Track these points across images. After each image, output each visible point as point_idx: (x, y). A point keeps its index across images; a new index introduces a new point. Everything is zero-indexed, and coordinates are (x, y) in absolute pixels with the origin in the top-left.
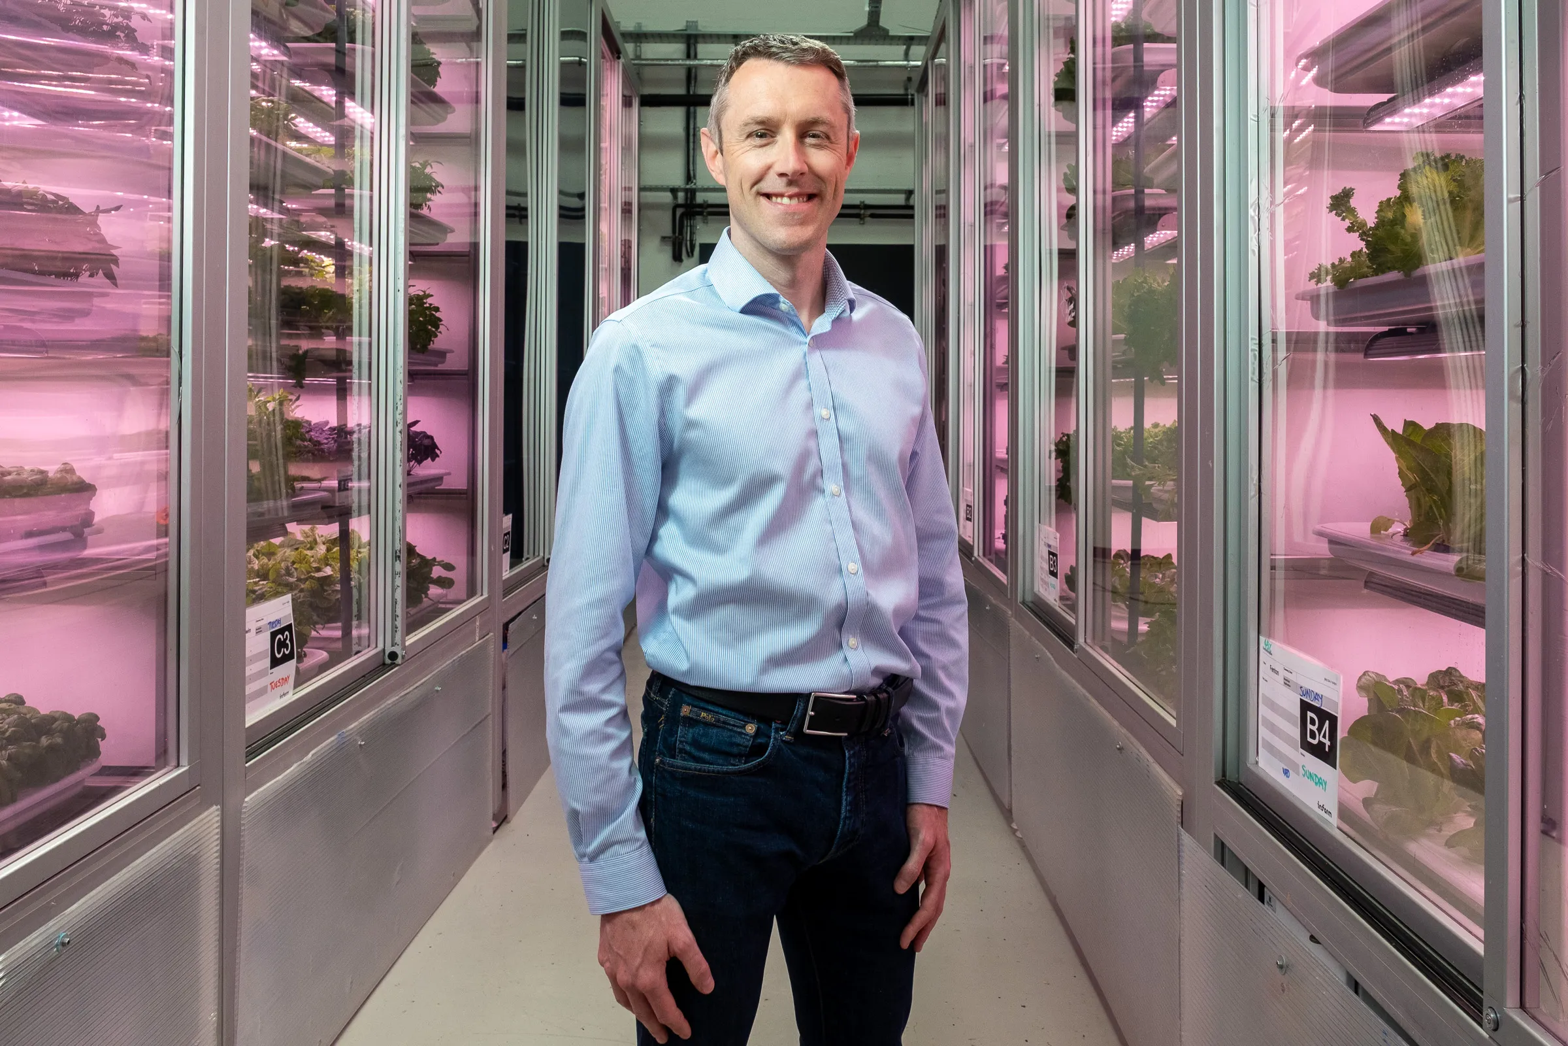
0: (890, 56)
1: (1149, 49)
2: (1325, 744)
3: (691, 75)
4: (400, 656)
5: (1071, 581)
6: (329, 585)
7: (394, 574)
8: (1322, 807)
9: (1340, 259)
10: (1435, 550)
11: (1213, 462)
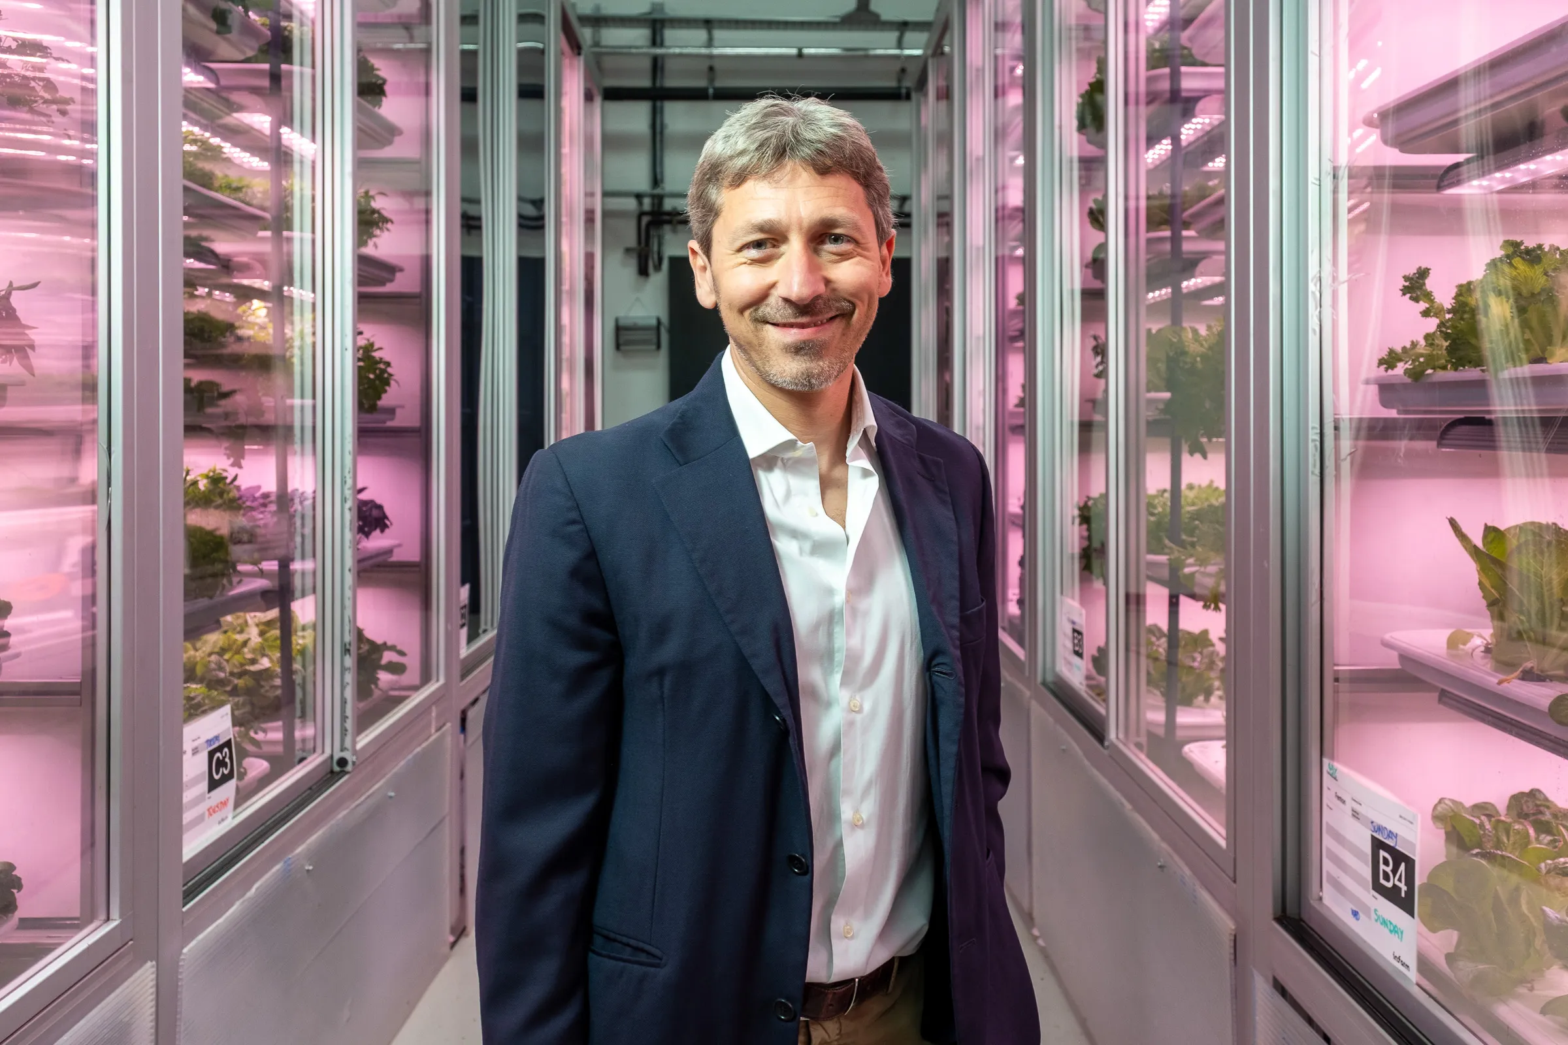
0: (882, 45)
1: (1187, 74)
2: (1400, 889)
3: (657, 64)
4: (350, 763)
5: (1100, 662)
6: (266, 680)
7: (343, 669)
8: (1398, 959)
9: (1413, 342)
10: (1523, 679)
11: (1268, 562)
